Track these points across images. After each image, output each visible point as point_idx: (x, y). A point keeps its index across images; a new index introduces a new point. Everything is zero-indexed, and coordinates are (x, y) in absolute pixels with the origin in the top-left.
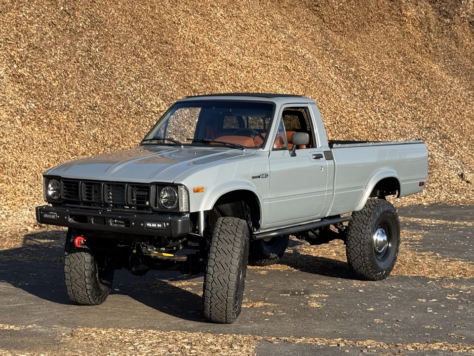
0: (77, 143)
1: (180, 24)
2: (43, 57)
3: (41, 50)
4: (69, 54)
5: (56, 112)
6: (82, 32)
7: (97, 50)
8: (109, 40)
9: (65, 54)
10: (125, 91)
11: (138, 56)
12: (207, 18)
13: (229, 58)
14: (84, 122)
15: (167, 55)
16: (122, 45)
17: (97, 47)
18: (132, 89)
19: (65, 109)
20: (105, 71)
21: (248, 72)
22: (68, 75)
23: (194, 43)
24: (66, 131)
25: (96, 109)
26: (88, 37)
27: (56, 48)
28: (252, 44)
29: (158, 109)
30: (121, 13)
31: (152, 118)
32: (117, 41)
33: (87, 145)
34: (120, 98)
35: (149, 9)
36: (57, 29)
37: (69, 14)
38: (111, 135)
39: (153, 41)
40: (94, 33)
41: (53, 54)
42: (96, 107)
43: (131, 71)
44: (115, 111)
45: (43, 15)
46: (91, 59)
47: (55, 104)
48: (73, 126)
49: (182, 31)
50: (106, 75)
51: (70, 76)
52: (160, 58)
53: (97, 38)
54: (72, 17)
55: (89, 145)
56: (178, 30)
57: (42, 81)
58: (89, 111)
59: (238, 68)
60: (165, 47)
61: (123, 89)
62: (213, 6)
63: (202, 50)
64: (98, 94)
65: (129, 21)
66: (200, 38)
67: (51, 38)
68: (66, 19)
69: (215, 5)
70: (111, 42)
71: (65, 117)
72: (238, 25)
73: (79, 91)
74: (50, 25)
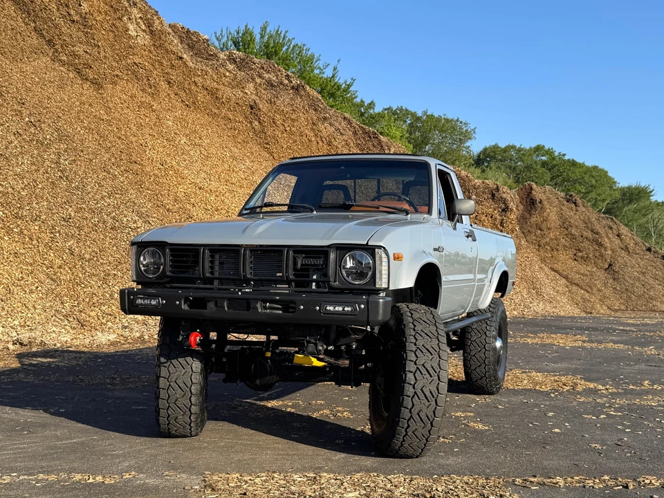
0: (52, 255)
1: (148, 146)
2: (9, 165)
3: (7, 158)
4: (37, 164)
5: (27, 221)
6: (50, 144)
7: (67, 163)
8: (78, 154)
9: (33, 164)
10: (99, 205)
11: (109, 173)
12: (172, 143)
13: (198, 182)
14: (58, 234)
15: (137, 174)
16: (91, 160)
17: (66, 160)
18: (106, 204)
19: (36, 219)
20: (77, 184)
21: (216, 196)
22: (37, 185)
23: (162, 165)
24: (38, 242)
25: (71, 221)
26: (56, 149)
27: (23, 157)
28: (217, 171)
29: (135, 225)
30: (87, 131)
31: (129, 234)
32: (87, 156)
33: (62, 258)
34: (94, 212)
35: (115, 129)
36: (23, 139)
37: (35, 126)
38: (88, 249)
39: (122, 160)
40: (62, 146)
41: (20, 163)
42: (70, 219)
43: (103, 186)
44: (90, 225)
45: (7, 124)
46: (61, 171)
47: (25, 213)
48: (46, 237)
49: (149, 153)
50: (77, 188)
51: (40, 186)
52: (131, 177)
53: (65, 151)
54: (38, 129)
55: (65, 258)
56: (146, 152)
57: (10, 189)
58: (63, 223)
59: (207, 191)
60: (136, 167)
61: (97, 204)
62: (176, 134)
63: (170, 172)
64: (71, 207)
65: (96, 139)
66: (168, 161)
67: (17, 147)
68: (32, 130)
69: (178, 133)
70: (80, 156)
71: (37, 228)
72: (201, 153)
73: (50, 202)
74: (15, 134)
